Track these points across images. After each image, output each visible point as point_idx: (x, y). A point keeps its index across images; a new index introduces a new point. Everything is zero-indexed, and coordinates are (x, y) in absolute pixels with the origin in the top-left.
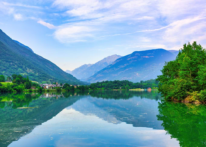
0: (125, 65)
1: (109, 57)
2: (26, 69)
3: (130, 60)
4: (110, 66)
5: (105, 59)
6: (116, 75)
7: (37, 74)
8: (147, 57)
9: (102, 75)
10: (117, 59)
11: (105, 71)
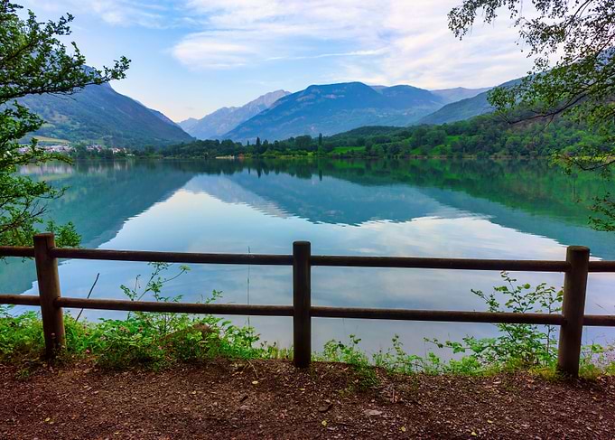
0: (293, 110)
1: (269, 95)
2: (54, 116)
3: (302, 102)
4: (265, 113)
5: (262, 97)
6: (275, 129)
7: (77, 126)
8: (332, 96)
9: (249, 130)
10: (280, 100)
11: (256, 121)
